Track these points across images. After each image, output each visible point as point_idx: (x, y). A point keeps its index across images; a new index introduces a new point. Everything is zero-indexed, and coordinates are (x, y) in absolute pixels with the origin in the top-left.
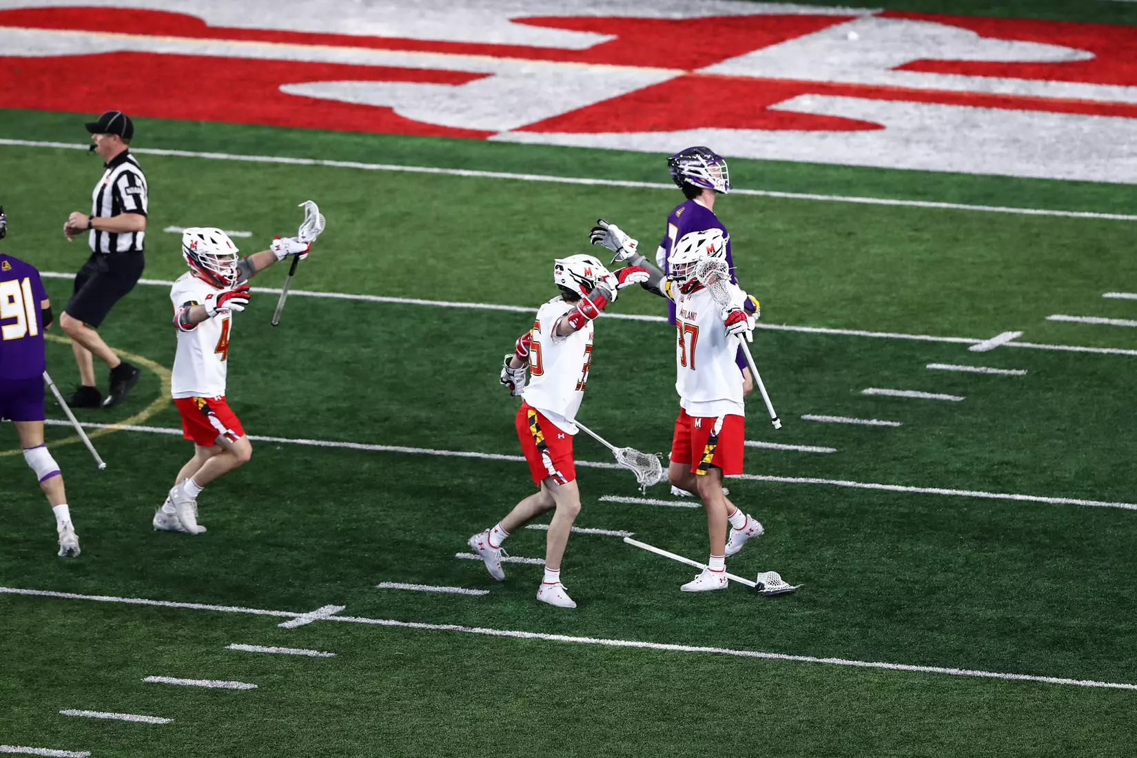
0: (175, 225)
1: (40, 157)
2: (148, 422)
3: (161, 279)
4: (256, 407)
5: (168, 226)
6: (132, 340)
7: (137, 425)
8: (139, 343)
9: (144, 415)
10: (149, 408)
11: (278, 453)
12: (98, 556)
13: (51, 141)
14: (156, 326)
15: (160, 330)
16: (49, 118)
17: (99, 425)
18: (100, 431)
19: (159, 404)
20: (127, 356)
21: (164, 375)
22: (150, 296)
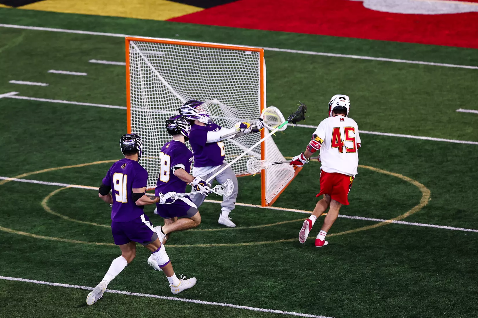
0: (462, 108)
1: (411, 69)
2: (407, 219)
3: (444, 138)
4: (464, 211)
5: (458, 109)
6: (416, 172)
7: (400, 220)
8: (419, 174)
9: (406, 215)
10: (410, 211)
11: (465, 237)
12: (352, 295)
13: (419, 61)
14: (432, 164)
15: (433, 166)
16: (423, 47)
17: (381, 220)
18: (381, 223)
19: (416, 209)
20: (411, 181)
21: (425, 192)
22: (435, 147)
